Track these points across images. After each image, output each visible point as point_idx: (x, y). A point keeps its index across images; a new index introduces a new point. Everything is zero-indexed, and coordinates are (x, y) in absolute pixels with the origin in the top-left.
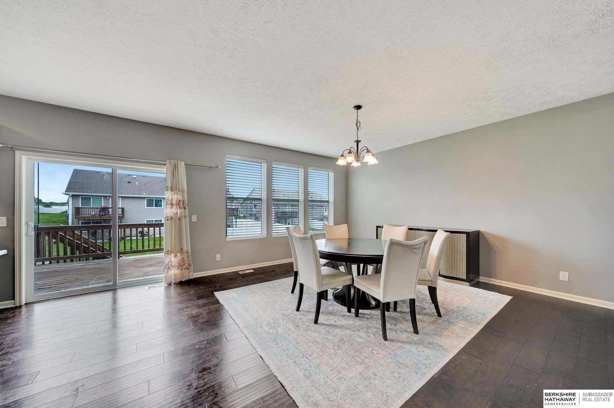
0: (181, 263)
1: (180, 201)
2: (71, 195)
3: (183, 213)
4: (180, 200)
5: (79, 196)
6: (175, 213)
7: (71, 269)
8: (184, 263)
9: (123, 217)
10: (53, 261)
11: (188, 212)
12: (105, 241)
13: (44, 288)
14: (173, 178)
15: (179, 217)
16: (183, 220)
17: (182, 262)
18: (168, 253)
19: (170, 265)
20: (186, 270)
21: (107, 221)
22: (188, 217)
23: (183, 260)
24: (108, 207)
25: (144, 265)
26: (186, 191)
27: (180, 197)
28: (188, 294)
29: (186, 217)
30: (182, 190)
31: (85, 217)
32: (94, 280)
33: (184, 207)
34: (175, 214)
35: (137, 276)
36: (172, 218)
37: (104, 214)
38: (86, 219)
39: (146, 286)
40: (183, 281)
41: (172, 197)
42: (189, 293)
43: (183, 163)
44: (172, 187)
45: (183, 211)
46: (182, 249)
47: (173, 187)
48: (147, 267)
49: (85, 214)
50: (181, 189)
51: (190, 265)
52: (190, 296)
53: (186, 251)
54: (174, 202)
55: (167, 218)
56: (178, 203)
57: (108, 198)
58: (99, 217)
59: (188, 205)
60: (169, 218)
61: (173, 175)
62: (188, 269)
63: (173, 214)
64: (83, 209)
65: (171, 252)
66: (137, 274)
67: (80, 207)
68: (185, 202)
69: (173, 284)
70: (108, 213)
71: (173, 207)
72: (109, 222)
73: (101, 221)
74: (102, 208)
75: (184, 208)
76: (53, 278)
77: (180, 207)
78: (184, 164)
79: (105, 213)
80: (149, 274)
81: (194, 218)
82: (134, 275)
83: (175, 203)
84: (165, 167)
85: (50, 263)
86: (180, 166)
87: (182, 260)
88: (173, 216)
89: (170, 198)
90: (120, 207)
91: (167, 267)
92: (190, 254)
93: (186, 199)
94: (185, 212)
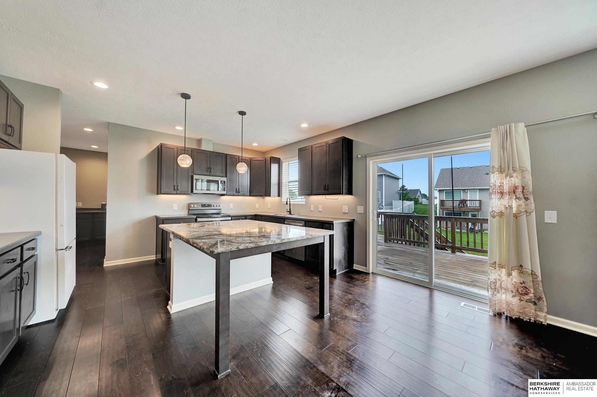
0: (520, 289)
1: (516, 188)
2: (438, 190)
3: (523, 206)
4: (516, 185)
5: (444, 190)
6: (507, 206)
7: (413, 253)
8: (524, 290)
9: (480, 209)
10: (407, 243)
11: (533, 205)
12: (463, 231)
13: (389, 264)
14: (502, 153)
15: (514, 212)
16: (524, 218)
17: (522, 287)
18: (494, 266)
19: (499, 285)
20: (531, 305)
21: (465, 213)
22: (534, 214)
23: (523, 285)
24: (466, 199)
25: (477, 270)
26: (529, 169)
27: (516, 180)
28: (524, 352)
29: (530, 213)
30: (521, 168)
31: (447, 209)
32: (422, 270)
33: (526, 196)
34: (506, 208)
35: (462, 281)
36: (503, 214)
37: (462, 206)
38: (448, 210)
39: (464, 302)
40: (525, 320)
41: (502, 182)
42: (527, 352)
43: (522, 125)
44: (501, 166)
45: (524, 204)
46: (521, 266)
47: (503, 167)
48: (481, 273)
49: (448, 206)
50: (518, 168)
51: (540, 299)
52: (527, 359)
53: (530, 272)
54: (506, 189)
55: (492, 214)
56: (514, 191)
57: (466, 191)
58: (459, 208)
59: (534, 193)
60: (495, 214)
61: (503, 148)
62: (535, 304)
63: (503, 209)
64: (446, 201)
65: (501, 267)
66: (463, 279)
67: (445, 199)
68: (526, 188)
69: (504, 317)
70: (467, 205)
71: (503, 197)
72: (467, 213)
73: (461, 212)
74: (461, 200)
75: (525, 198)
76: (399, 257)
77: (516, 196)
78: (524, 125)
79: (464, 205)
80: (477, 284)
81: (551, 217)
82: (458, 279)
83: (508, 191)
84: (490, 139)
85: (406, 244)
86: (516, 131)
87: (521, 283)
88: (503, 211)
89: (498, 184)
90: (478, 199)
91: (493, 287)
92: (540, 279)
93: (530, 183)
94: (527, 205)
